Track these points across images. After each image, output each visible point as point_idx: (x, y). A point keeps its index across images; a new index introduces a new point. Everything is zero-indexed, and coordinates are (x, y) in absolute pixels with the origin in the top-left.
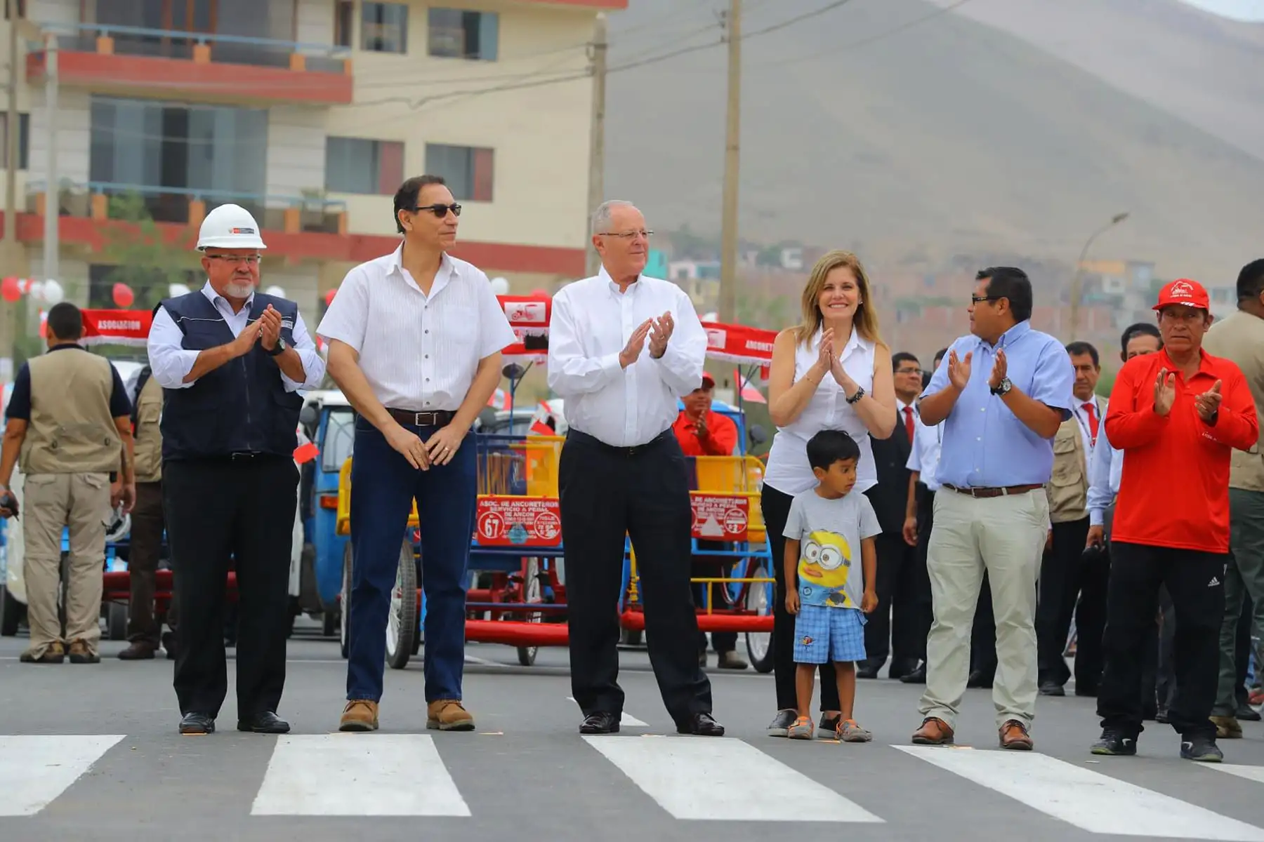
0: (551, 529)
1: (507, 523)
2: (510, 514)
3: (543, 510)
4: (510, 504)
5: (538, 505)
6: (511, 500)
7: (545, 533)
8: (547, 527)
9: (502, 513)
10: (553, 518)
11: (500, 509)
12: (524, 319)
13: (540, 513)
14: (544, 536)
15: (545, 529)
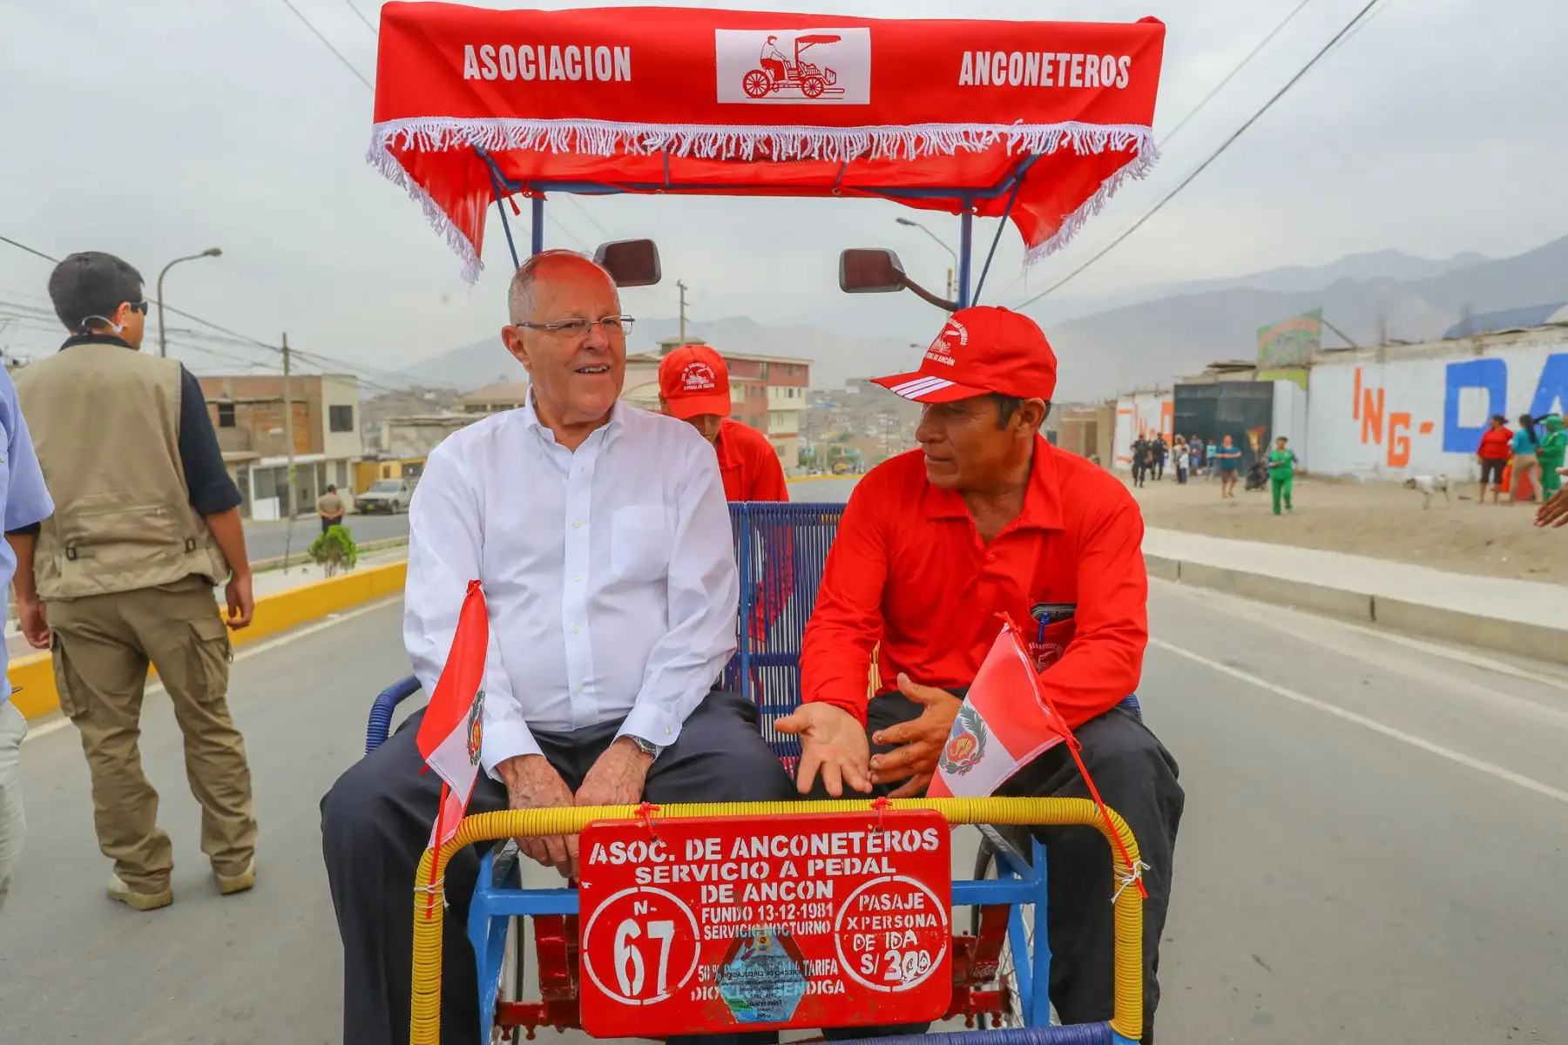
0: (911, 947)
1: (710, 935)
2: (723, 893)
3: (871, 866)
4: (726, 850)
5: (850, 842)
6: (728, 831)
7: (884, 966)
8: (892, 938)
9: (689, 891)
10: (915, 901)
11: (680, 874)
12: (790, 95)
13: (860, 879)
14: (877, 978)
15: (880, 948)
